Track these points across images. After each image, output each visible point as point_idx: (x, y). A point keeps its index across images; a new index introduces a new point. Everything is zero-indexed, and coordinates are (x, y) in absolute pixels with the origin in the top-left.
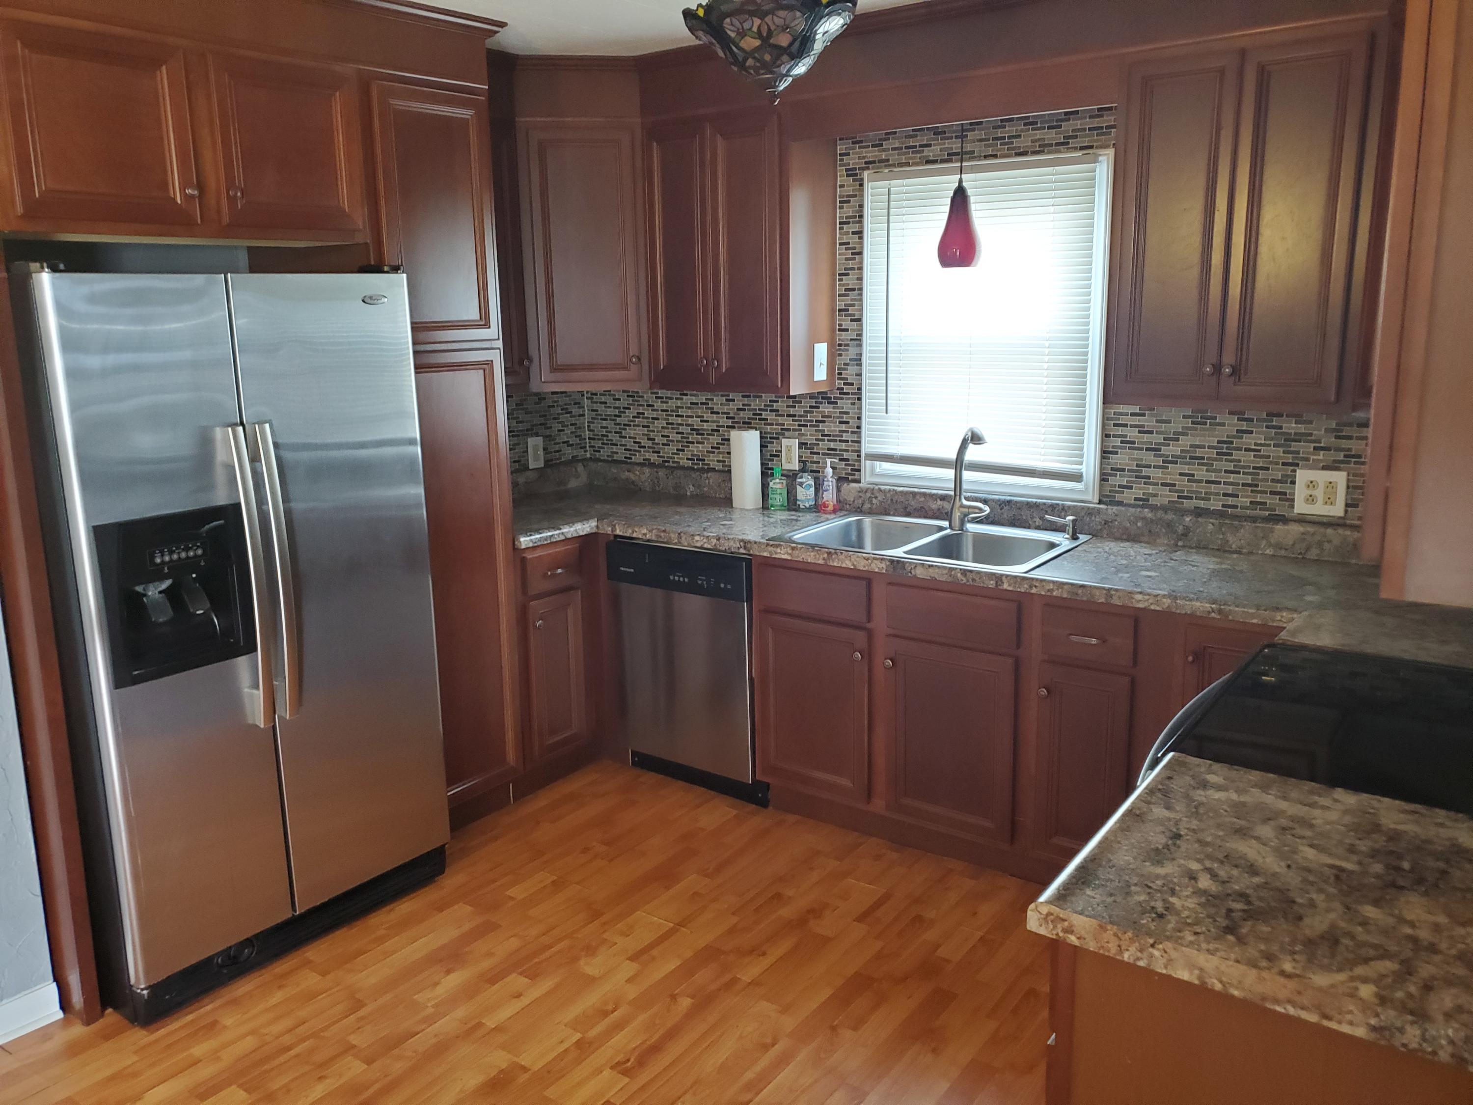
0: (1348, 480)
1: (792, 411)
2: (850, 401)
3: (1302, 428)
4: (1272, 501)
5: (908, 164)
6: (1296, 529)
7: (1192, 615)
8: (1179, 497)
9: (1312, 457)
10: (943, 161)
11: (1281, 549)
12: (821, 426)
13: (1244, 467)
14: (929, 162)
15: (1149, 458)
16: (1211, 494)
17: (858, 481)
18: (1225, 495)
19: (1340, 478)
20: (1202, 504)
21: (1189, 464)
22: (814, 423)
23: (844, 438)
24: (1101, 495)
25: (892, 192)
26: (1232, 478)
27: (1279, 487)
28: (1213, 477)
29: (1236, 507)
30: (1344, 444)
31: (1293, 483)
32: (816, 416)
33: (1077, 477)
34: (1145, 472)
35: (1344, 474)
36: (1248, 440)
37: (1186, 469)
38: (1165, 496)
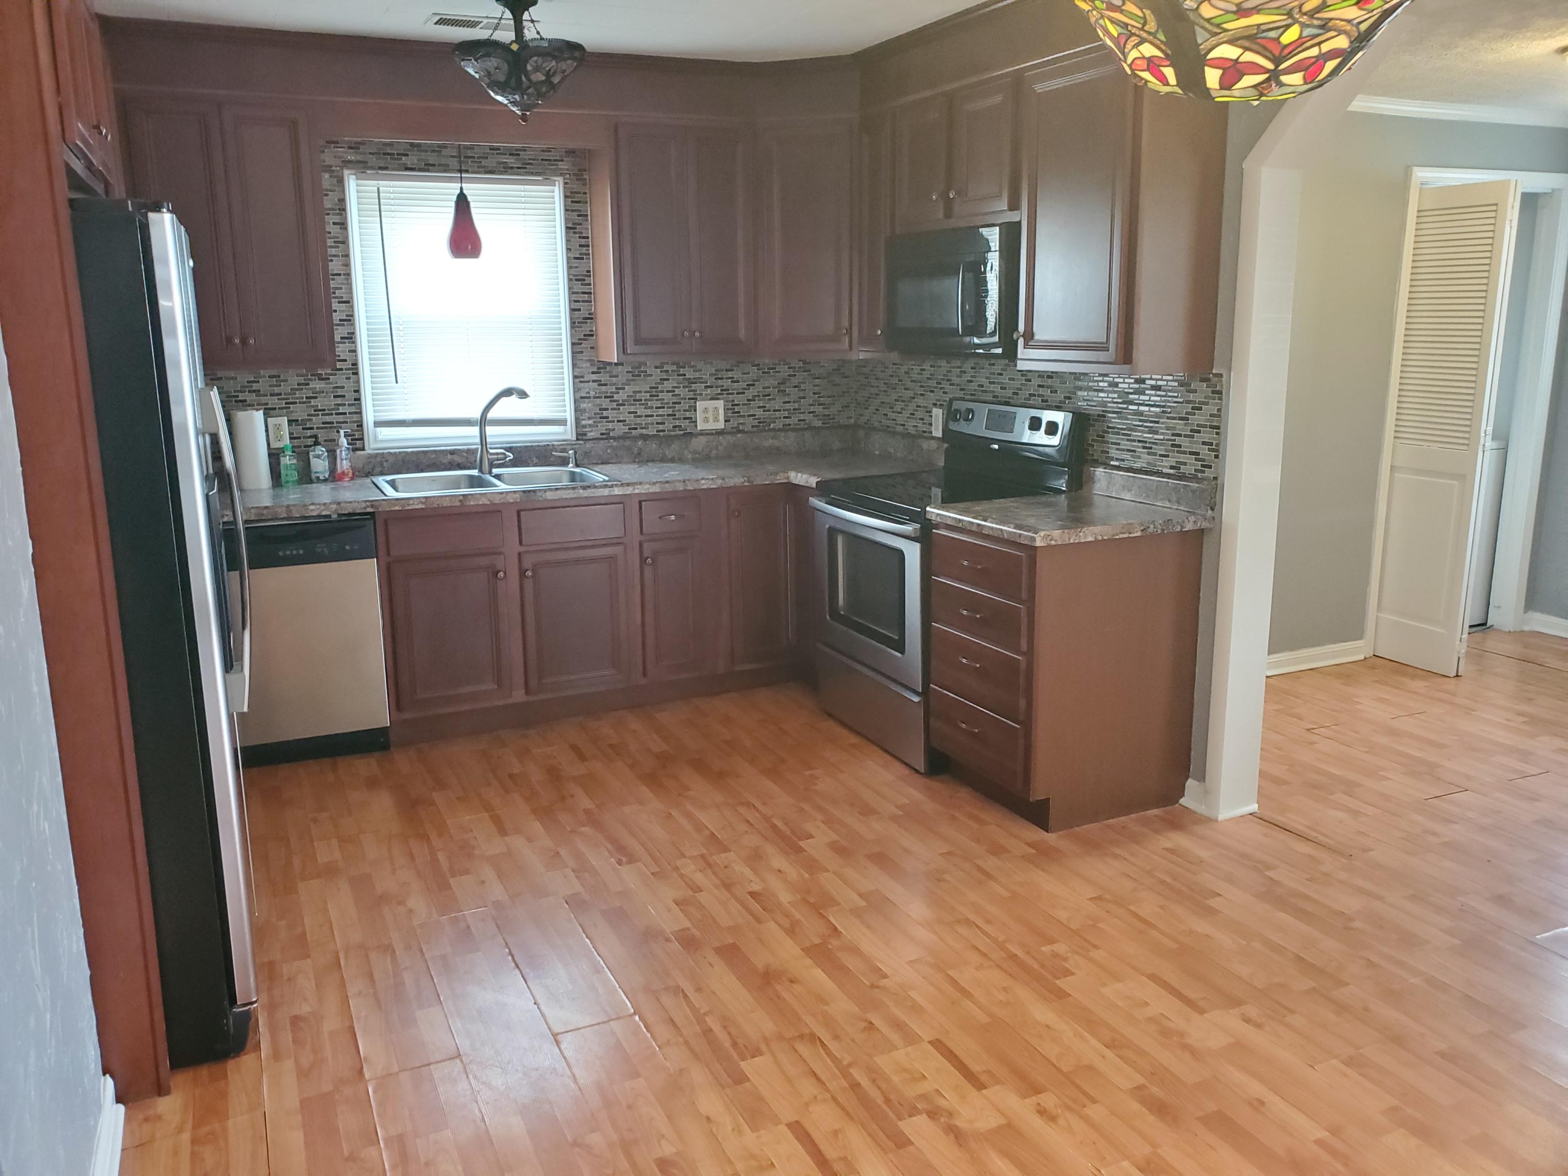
0: (725, 405)
1: (277, 390)
2: (344, 377)
3: (697, 375)
4: (685, 423)
5: (386, 168)
6: (703, 440)
7: (735, 487)
8: (629, 429)
9: (704, 393)
10: (420, 170)
11: (696, 454)
12: (313, 402)
13: (667, 403)
14: (407, 169)
15: (605, 403)
16: (648, 424)
17: (363, 449)
18: (658, 423)
19: (720, 404)
20: (644, 431)
21: (633, 405)
22: (305, 400)
23: (341, 411)
24: (577, 435)
25: (381, 191)
26: (661, 412)
27: (688, 414)
28: (649, 412)
29: (664, 431)
30: (720, 382)
31: (695, 410)
32: (305, 393)
33: (562, 422)
34: (605, 413)
35: (722, 401)
36: (668, 385)
37: (632, 409)
38: (621, 429)
